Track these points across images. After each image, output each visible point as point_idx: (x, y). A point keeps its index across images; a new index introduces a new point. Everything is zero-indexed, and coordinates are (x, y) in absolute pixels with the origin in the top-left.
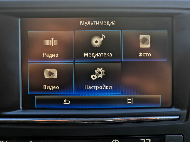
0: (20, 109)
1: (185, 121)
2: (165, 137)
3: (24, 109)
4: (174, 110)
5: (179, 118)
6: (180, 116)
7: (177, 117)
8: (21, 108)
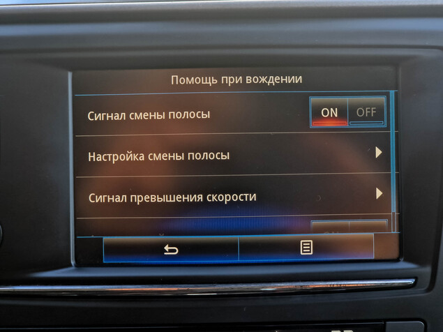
0: (70, 265)
1: (429, 290)
2: (385, 324)
3: (80, 265)
4: (403, 265)
5: (415, 283)
6: (416, 278)
7: (411, 281)
8: (73, 262)
